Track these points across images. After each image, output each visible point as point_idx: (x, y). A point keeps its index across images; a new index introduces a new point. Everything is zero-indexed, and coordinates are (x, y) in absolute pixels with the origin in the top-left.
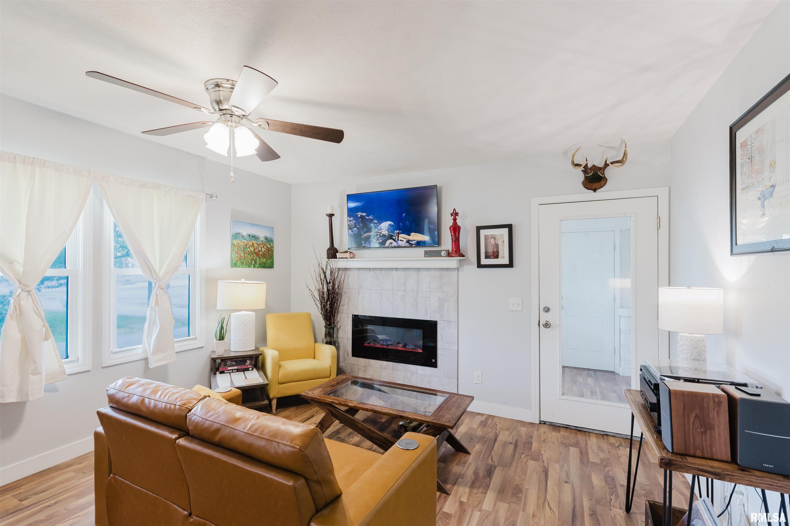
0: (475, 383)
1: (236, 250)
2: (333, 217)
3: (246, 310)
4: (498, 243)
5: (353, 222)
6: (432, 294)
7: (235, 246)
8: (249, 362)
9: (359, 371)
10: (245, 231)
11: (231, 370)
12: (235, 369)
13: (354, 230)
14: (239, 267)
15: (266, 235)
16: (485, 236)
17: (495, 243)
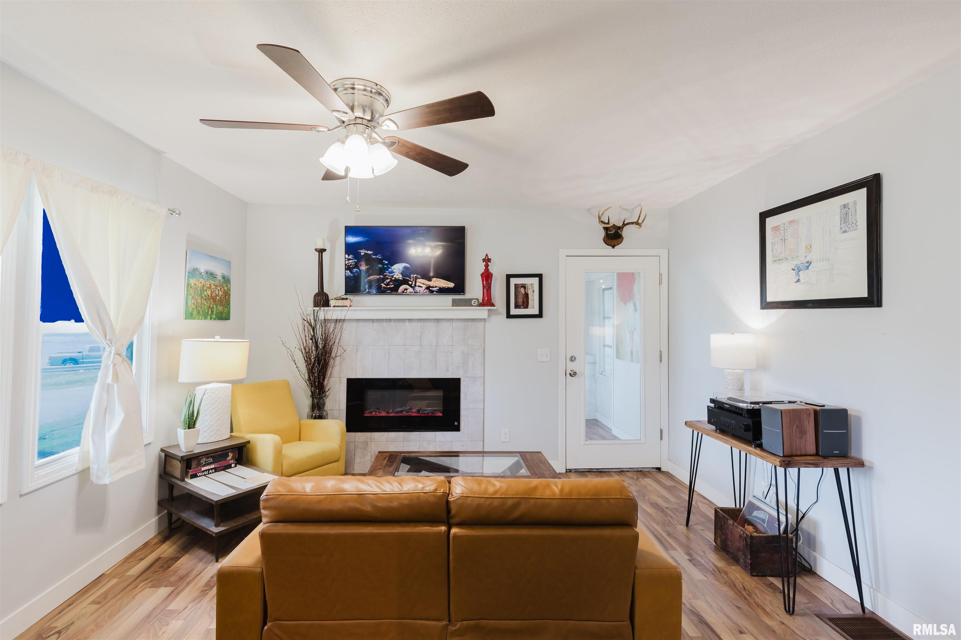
0: (503, 442)
1: (193, 294)
2: (324, 253)
3: (218, 382)
4: (528, 293)
5: (354, 261)
6: (454, 348)
7: (191, 287)
8: (232, 455)
9: (355, 449)
10: (204, 266)
11: (206, 470)
12: (212, 469)
13: (354, 271)
14: (195, 319)
15: (223, 272)
16: (515, 285)
17: (525, 292)
